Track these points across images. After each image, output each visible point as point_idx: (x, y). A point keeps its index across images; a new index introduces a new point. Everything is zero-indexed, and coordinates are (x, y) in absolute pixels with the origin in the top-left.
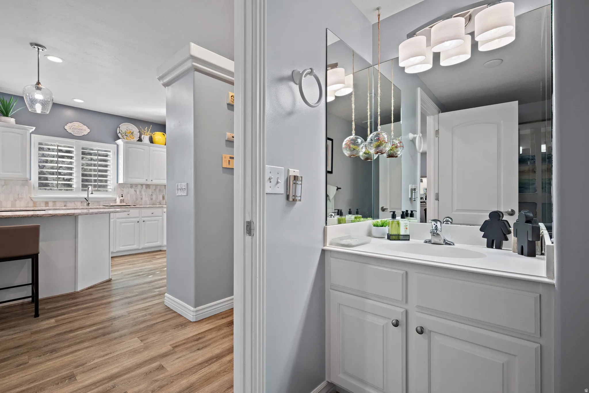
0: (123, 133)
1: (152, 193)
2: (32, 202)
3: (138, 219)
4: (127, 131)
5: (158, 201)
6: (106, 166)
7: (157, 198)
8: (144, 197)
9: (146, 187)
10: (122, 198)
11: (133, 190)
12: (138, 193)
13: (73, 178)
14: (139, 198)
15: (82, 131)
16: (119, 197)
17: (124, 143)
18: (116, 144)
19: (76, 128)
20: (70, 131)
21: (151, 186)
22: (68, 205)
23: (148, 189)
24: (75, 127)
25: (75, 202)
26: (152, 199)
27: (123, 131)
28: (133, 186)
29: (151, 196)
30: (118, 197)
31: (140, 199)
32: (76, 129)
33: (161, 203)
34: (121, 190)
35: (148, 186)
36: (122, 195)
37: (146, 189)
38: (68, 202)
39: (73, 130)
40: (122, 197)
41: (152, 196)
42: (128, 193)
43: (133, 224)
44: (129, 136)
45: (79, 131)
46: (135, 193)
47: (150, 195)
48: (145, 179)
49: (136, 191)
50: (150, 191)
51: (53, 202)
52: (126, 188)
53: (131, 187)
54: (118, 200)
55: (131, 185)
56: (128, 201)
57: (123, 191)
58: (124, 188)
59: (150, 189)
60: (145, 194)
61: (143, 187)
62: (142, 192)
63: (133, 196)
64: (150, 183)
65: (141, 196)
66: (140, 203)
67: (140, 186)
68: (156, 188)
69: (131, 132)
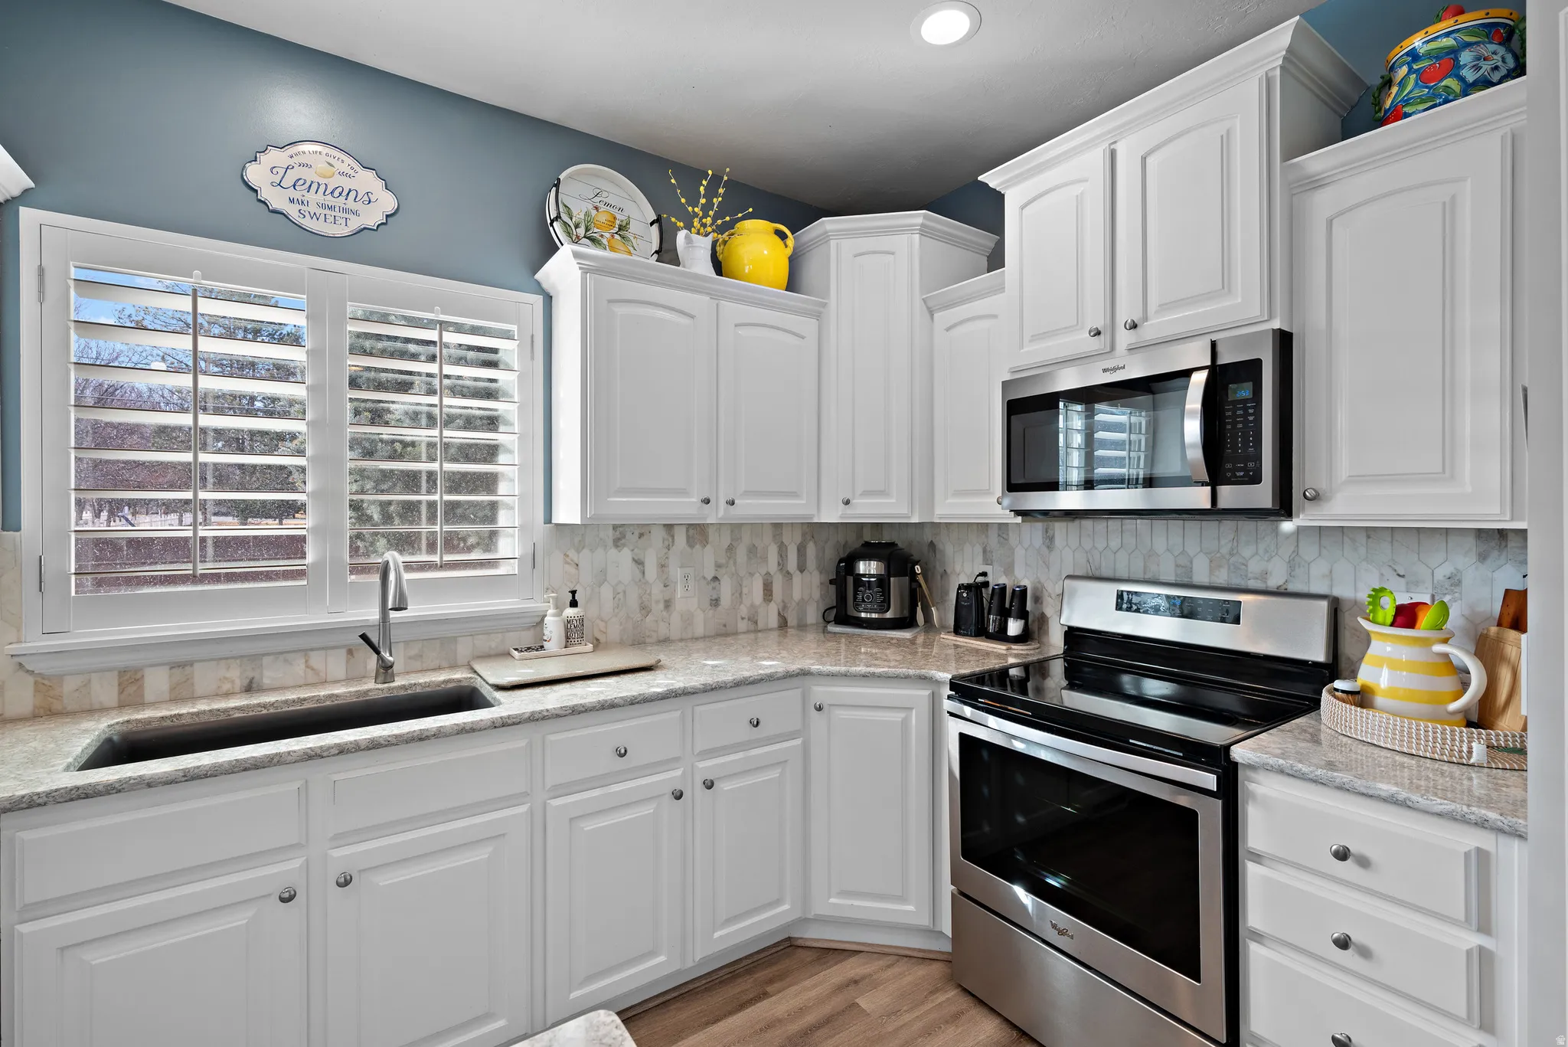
0: (577, 226)
1: (718, 566)
2: (31, 680)
3: (678, 773)
4: (594, 212)
5: (744, 611)
6: (492, 422)
7: (739, 594)
8: (679, 592)
9: (688, 537)
10: (570, 612)
11: (625, 555)
12: (651, 571)
13: (304, 505)
14: (657, 602)
15: (350, 204)
16: (560, 609)
17: (585, 271)
18: (539, 289)
19: (317, 179)
20: (277, 199)
21: (712, 535)
22: (268, 677)
23: (698, 546)
24: (309, 175)
25: (312, 654)
26: (715, 602)
27: (579, 215)
28: (629, 535)
29: (712, 584)
30: (551, 611)
31: (661, 606)
32: (314, 187)
33: (756, 623)
34: (567, 563)
35: (698, 532)
36: (574, 593)
37: (688, 549)
38: (266, 660)
39: (296, 195)
40: (574, 604)
41: (717, 583)
42: (602, 577)
43: (648, 810)
44: (605, 241)
45: (329, 200)
46: (639, 575)
47: (708, 583)
48: (695, 499)
49: (639, 563)
50: (708, 558)
51: (171, 668)
52: (593, 552)
53: (619, 544)
54: (553, 627)
55: (618, 533)
56: (602, 625)
57: (577, 565)
58: (583, 548)
59: (708, 547)
60: (686, 577)
61: (673, 542)
62: (668, 566)
63: (625, 592)
64: (720, 519)
65: (668, 588)
66: (663, 631)
67: (658, 535)
68: (732, 540)
69: (618, 222)
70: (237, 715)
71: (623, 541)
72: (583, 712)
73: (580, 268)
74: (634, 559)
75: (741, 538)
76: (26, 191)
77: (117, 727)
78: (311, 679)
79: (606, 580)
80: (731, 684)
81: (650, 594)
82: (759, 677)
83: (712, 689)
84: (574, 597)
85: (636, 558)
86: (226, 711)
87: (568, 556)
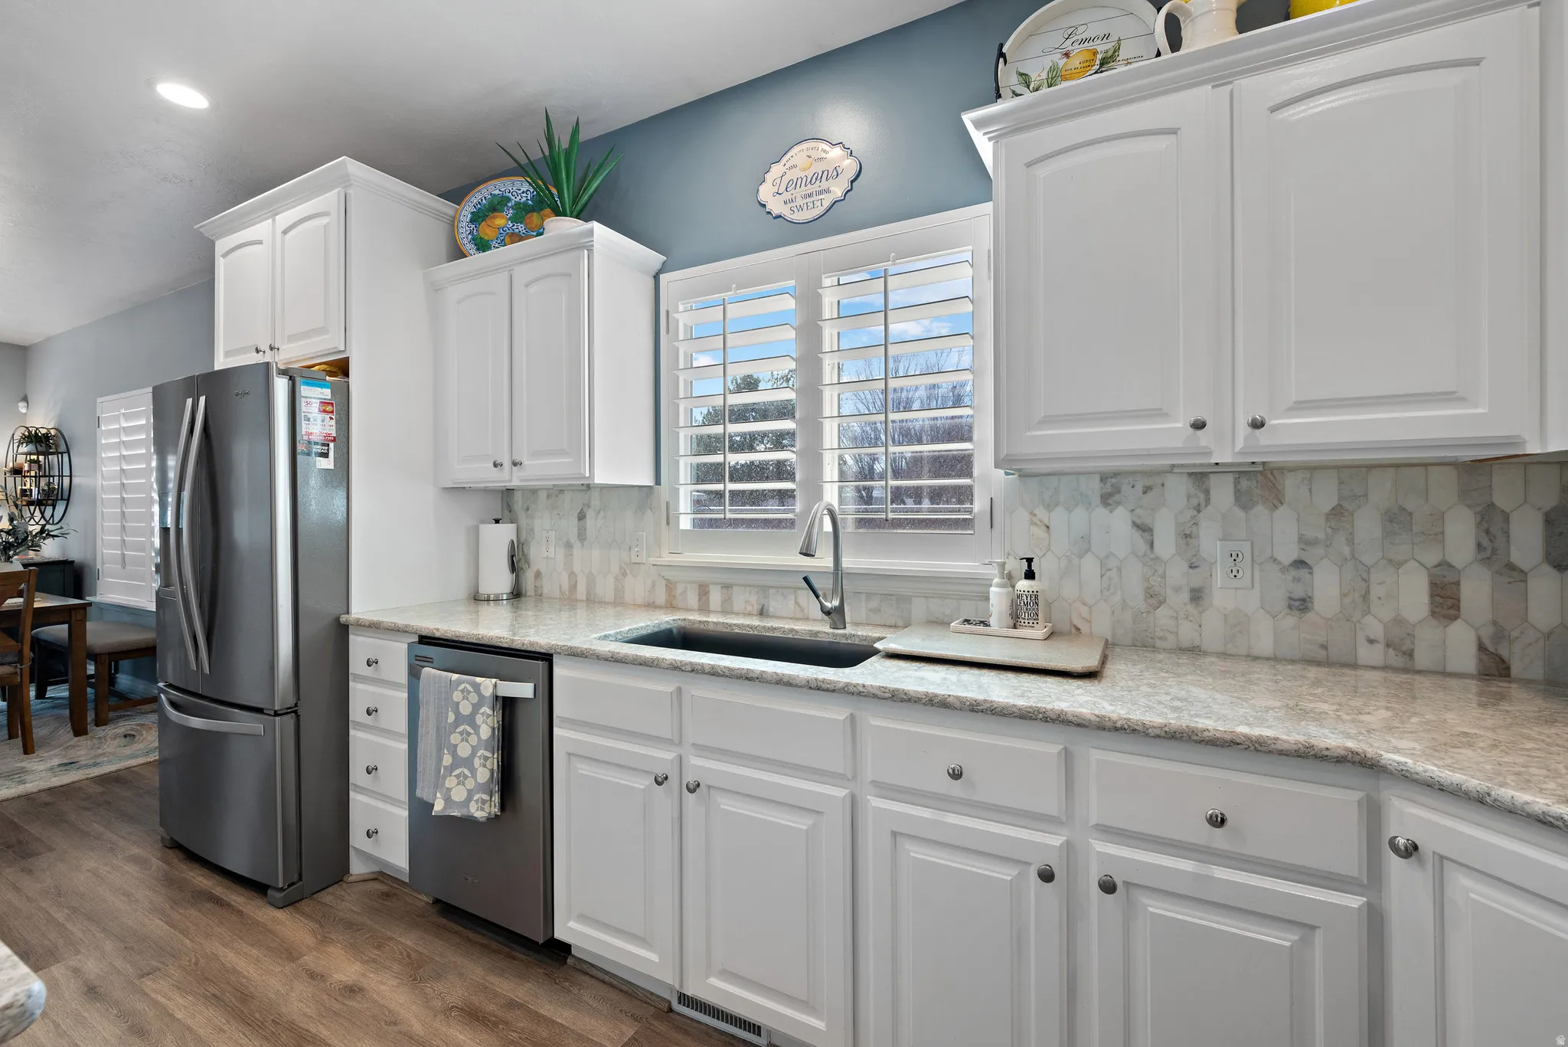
1: (1305, 542)
2: (664, 582)
3: (1054, 841)
5: (1375, 627)
7: (1361, 596)
8: (1219, 578)
9: (1238, 493)
10: (1023, 585)
11: (1119, 521)
12: (1166, 542)
14: (1177, 589)
15: (824, 184)
16: (1010, 579)
19: (801, 175)
20: (776, 206)
21: (1290, 485)
22: (773, 606)
23: (1260, 508)
24: (796, 174)
25: (799, 592)
26: (1302, 605)
28: (1126, 488)
29: (1294, 573)
30: (996, 580)
31: (1185, 596)
32: (799, 182)
33: (1410, 654)
34: (1033, 524)
36: (1032, 561)
37: (1240, 513)
38: (772, 591)
40: (1030, 575)
41: (1303, 573)
42: (1084, 547)
43: (1005, 874)
45: (810, 189)
46: (1142, 546)
47: (1284, 570)
48: (1181, 424)
49: (1144, 529)
50: (1282, 527)
51: (722, 587)
52: (1070, 512)
53: (1110, 501)
54: (998, 599)
55: (1108, 485)
56: (1084, 610)
57: (1048, 527)
58: (1057, 505)
59: (1282, 511)
60: (1235, 557)
61: (1208, 501)
62: (1197, 537)
63: (1119, 569)
64: (1242, 453)
65: (1197, 570)
66: (1187, 633)
67: (1178, 490)
68: (1340, 498)
69: (1099, 56)
70: (737, 631)
71: (1117, 497)
72: (905, 701)
73: (990, 139)
74: (1134, 524)
75: (1366, 495)
76: (664, 263)
77: (680, 623)
78: (799, 615)
79: (1089, 550)
80: (1158, 732)
81: (1163, 576)
82: (1228, 737)
83: (1116, 729)
84: (1030, 566)
85: (1138, 521)
86: (730, 625)
87: (1035, 515)
